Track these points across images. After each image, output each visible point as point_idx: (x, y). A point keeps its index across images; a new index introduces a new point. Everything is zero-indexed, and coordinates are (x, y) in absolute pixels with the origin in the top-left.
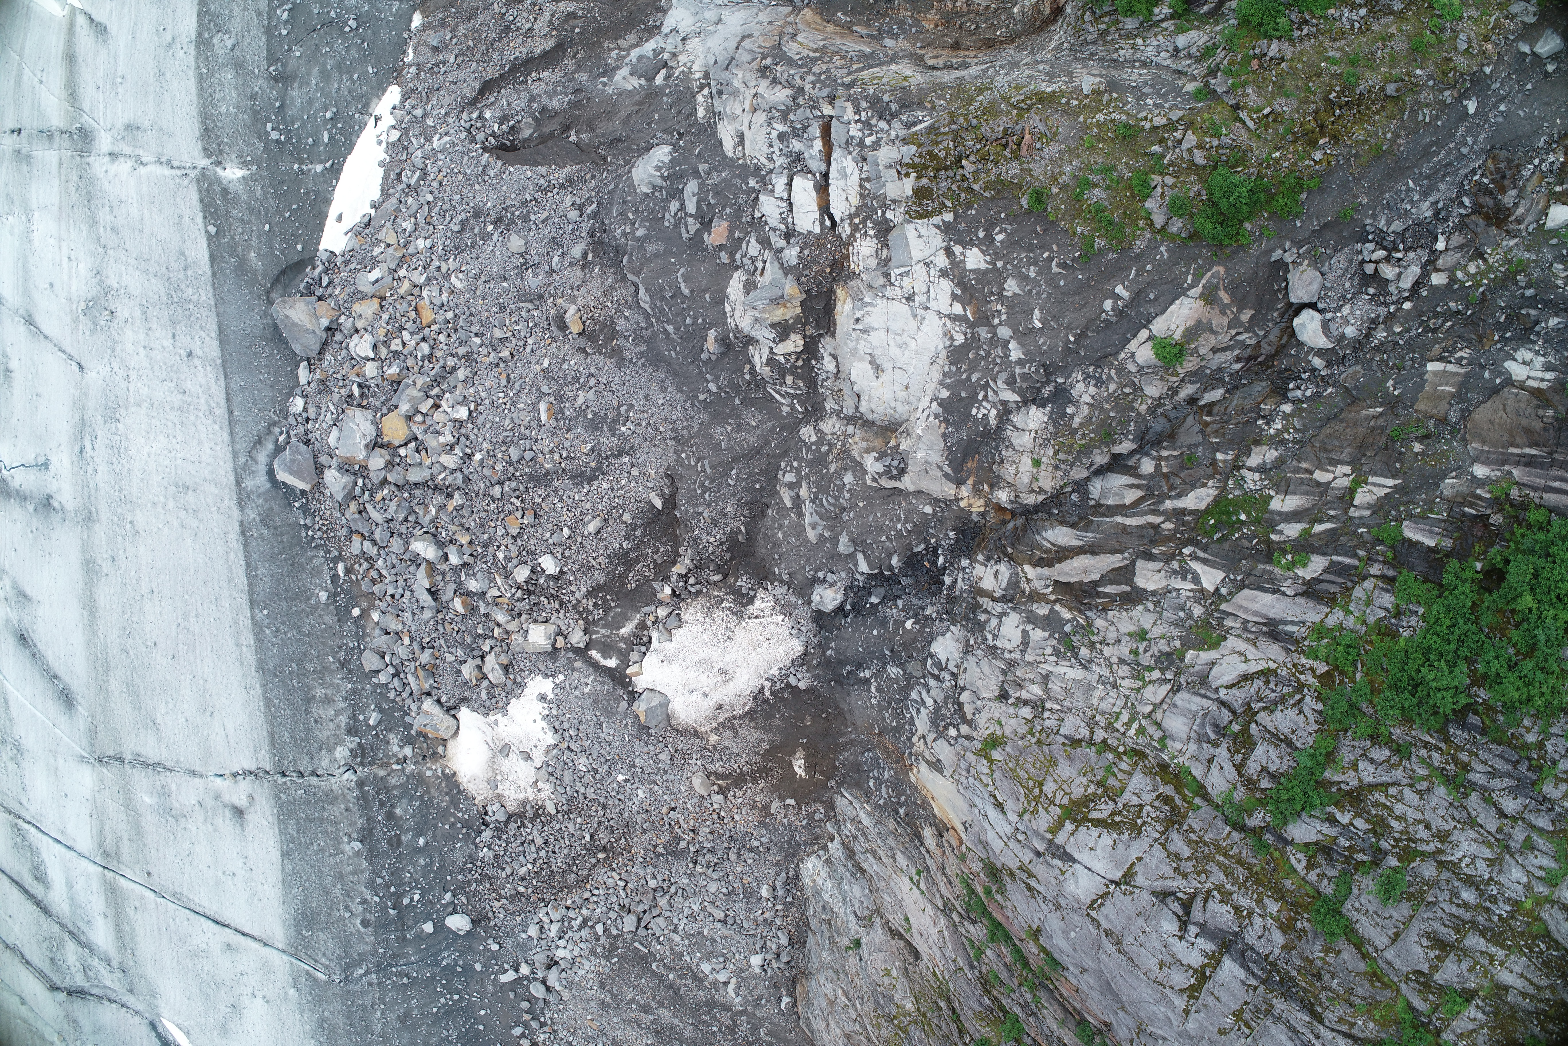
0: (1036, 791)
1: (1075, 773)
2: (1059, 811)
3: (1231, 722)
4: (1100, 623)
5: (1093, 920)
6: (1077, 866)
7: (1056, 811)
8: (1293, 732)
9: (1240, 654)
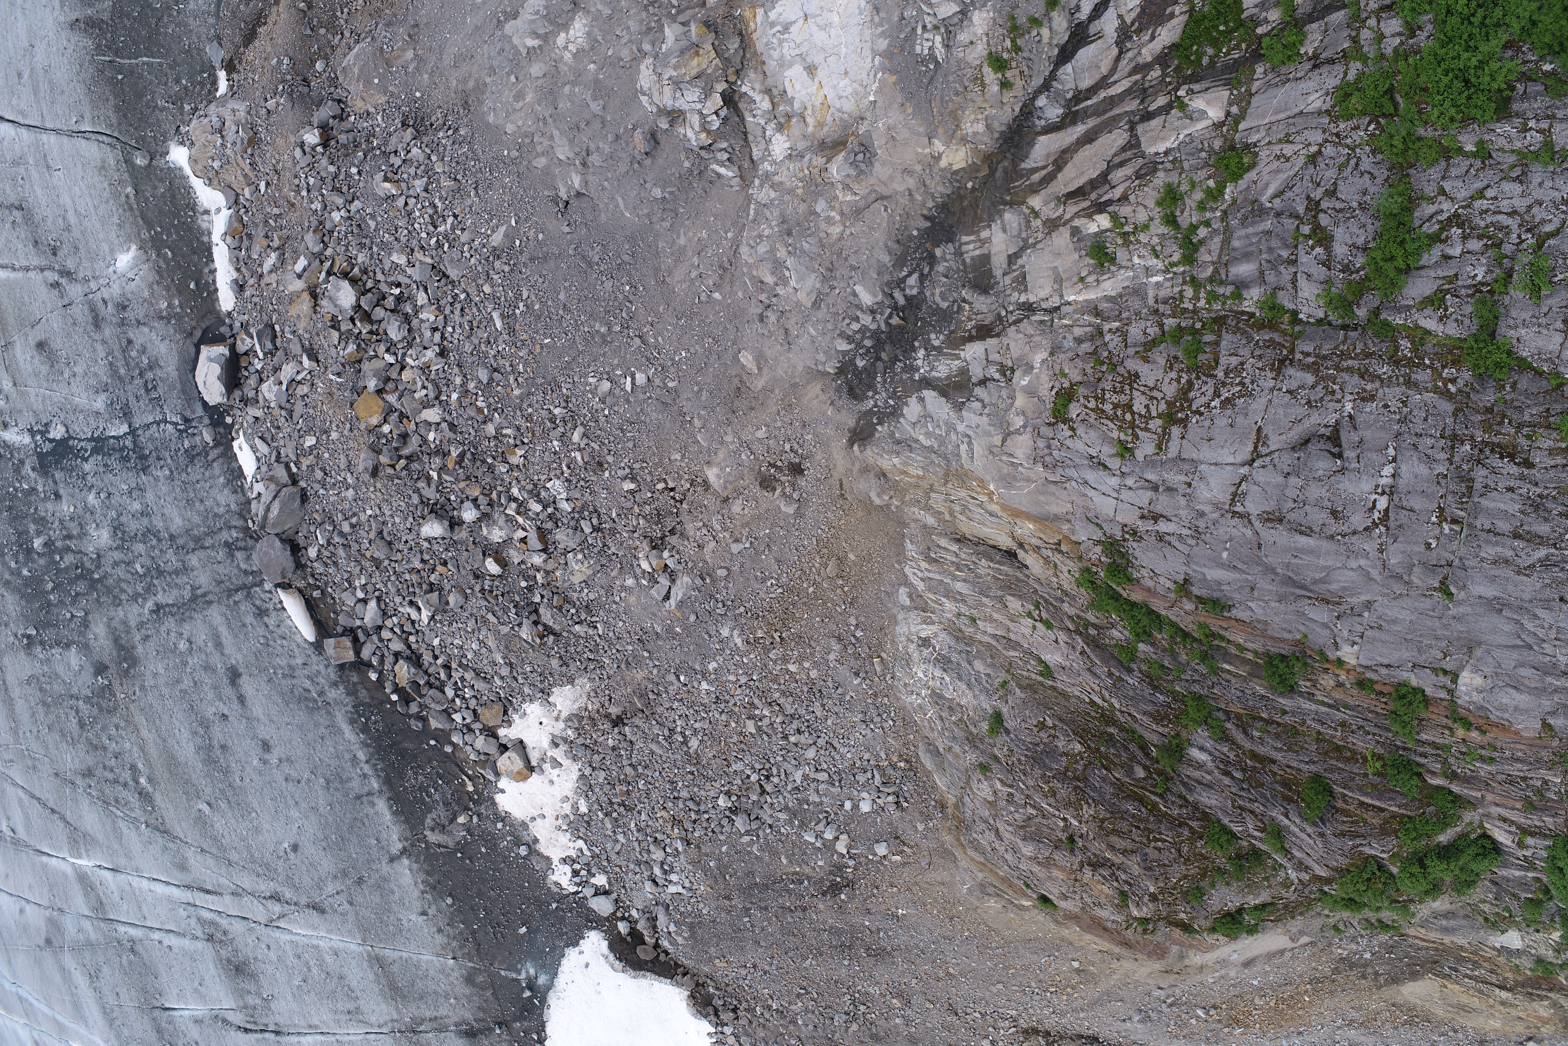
0: (1128, 417)
1: (1160, 374)
2: (1159, 422)
3: (1298, 227)
4: (1125, 211)
5: (1241, 516)
6: (1202, 467)
7: (1156, 424)
8: (1364, 194)
9: (1278, 158)
